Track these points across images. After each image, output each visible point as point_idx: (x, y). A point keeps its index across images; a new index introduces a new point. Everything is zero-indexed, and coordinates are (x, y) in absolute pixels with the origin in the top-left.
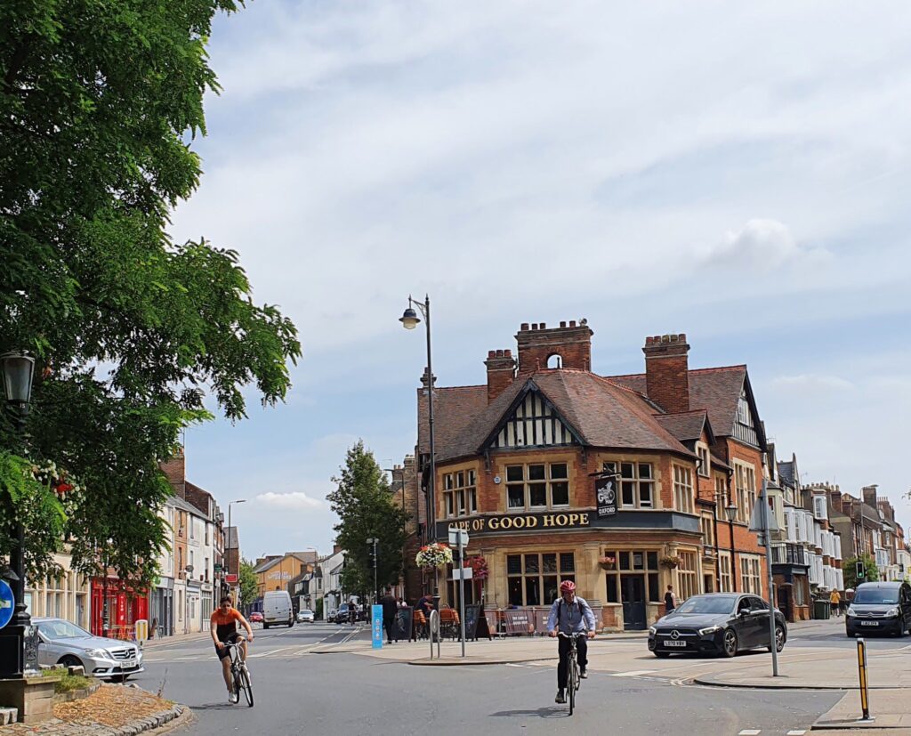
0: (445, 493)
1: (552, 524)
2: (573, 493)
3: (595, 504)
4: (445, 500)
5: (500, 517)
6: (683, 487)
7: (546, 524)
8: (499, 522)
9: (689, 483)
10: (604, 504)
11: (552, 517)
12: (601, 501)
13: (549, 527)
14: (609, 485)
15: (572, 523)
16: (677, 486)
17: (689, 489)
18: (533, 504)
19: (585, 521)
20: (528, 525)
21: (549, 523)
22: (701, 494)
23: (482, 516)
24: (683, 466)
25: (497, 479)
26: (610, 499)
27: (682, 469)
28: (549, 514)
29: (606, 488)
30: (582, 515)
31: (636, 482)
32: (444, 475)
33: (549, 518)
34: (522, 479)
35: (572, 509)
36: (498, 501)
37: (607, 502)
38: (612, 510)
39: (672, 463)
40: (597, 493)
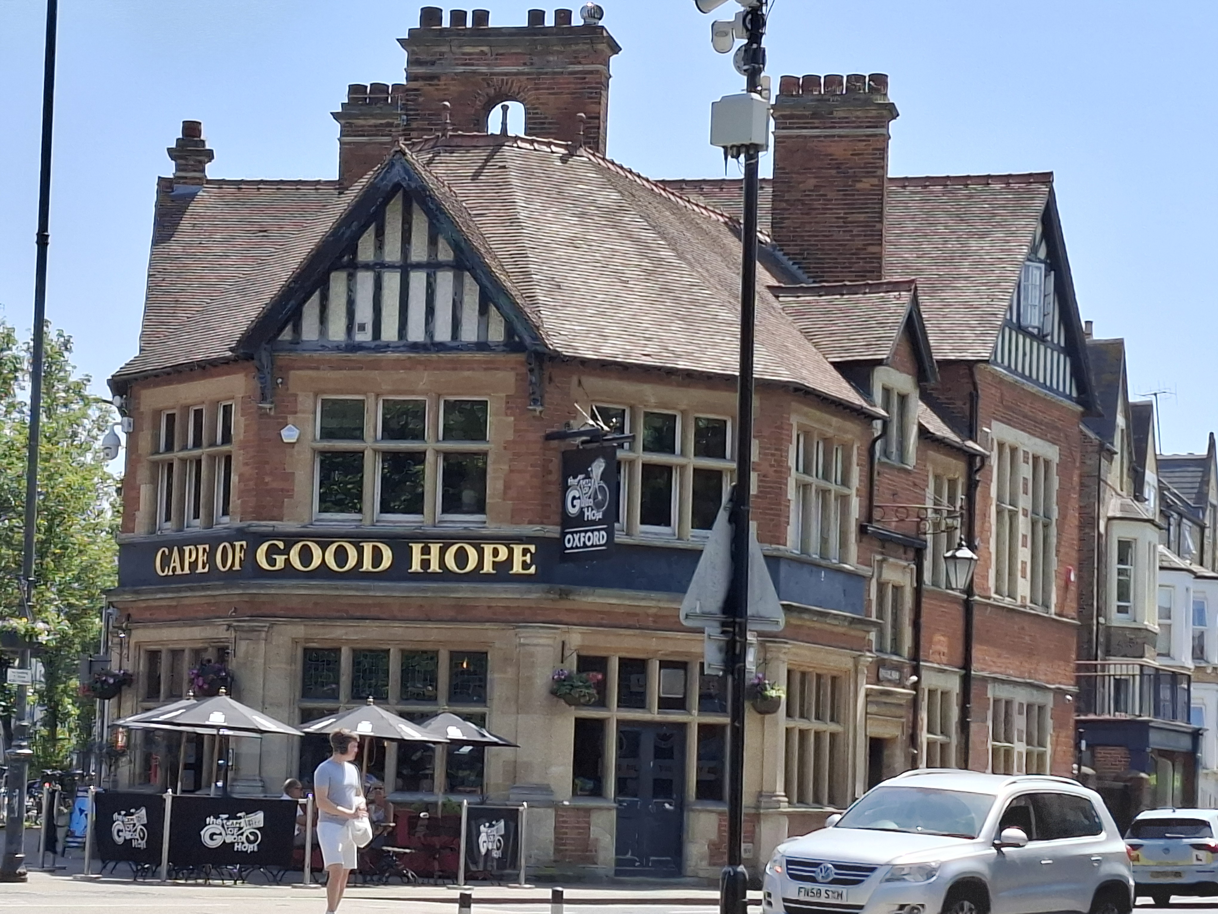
0: (155, 465)
1: (434, 567)
2: (500, 485)
3: (557, 518)
4: (154, 481)
5: (290, 539)
6: (825, 493)
7: (416, 566)
8: (286, 551)
9: (845, 482)
10: (579, 521)
11: (435, 549)
12: (573, 511)
13: (425, 576)
14: (598, 467)
15: (488, 568)
16: (804, 487)
17: (844, 500)
18: (385, 508)
19: (525, 566)
20: (367, 565)
21: (426, 564)
22: (877, 514)
23: (241, 534)
24: (830, 432)
25: (289, 434)
26: (598, 505)
27: (827, 441)
28: (426, 539)
29: (588, 477)
30: (518, 550)
31: (683, 467)
32: (157, 413)
33: (426, 551)
34: (361, 438)
35: (492, 529)
36: (288, 493)
37: (589, 515)
38: (598, 538)
39: (795, 420)
40: (566, 488)
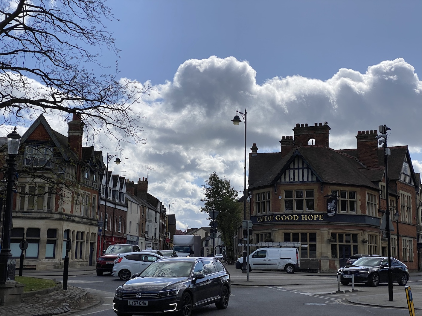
0: (256, 203)
1: (306, 219)
2: (317, 205)
3: (326, 210)
4: (256, 206)
5: (281, 215)
6: (372, 204)
8: (280, 217)
9: (375, 202)
10: (330, 211)
11: (306, 216)
12: (329, 209)
13: (305, 221)
14: (334, 201)
15: (315, 219)
16: (368, 203)
17: (375, 205)
18: (297, 209)
19: (322, 218)
20: (294, 219)
21: (304, 219)
22: (381, 208)
23: (273, 214)
24: (373, 193)
25: (280, 197)
26: (333, 208)
27: (371, 195)
28: (304, 214)
29: (332, 203)
30: (320, 216)
31: (347, 201)
32: (257, 194)
33: (304, 216)
34: (292, 197)
35: (316, 212)
36: (280, 207)
37: (332, 210)
38: (334, 213)
39: (366, 192)
40: (328, 205)
